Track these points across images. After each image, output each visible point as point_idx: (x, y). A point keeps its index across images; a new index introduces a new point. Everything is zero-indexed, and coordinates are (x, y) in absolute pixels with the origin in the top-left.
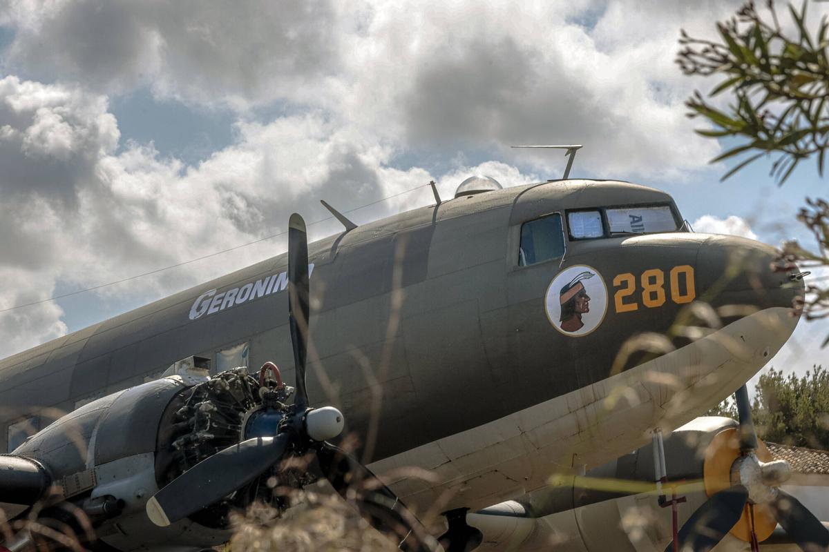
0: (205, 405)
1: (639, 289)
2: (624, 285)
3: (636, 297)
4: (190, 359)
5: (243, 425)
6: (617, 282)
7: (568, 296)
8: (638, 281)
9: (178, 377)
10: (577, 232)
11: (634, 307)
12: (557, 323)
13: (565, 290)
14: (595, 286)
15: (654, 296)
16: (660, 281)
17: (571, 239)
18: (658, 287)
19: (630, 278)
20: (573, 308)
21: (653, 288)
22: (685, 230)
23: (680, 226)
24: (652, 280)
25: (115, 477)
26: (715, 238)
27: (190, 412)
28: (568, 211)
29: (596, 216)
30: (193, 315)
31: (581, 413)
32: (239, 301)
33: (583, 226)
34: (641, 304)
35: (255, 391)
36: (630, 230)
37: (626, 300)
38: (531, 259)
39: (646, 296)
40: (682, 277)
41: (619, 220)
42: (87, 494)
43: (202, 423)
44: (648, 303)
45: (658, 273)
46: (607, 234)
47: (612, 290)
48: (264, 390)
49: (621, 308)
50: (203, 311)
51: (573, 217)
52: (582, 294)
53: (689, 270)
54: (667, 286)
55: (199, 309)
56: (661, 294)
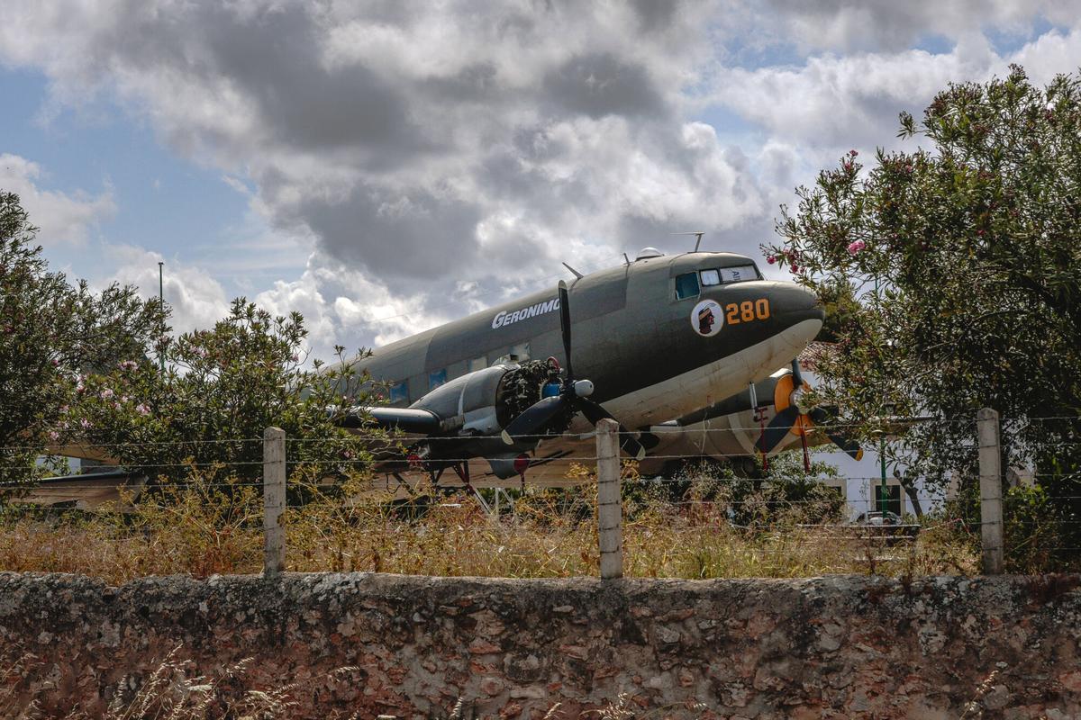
0: (521, 381)
1: (740, 311)
2: (732, 310)
3: (739, 316)
4: (508, 356)
5: (541, 390)
6: (728, 308)
7: (703, 316)
8: (739, 308)
9: (503, 366)
10: (706, 282)
11: (738, 321)
12: (698, 330)
13: (701, 312)
14: (717, 311)
15: (748, 315)
16: (751, 308)
17: (703, 285)
18: (750, 311)
19: (735, 306)
20: (706, 321)
21: (747, 311)
22: (762, 279)
23: (760, 277)
24: (747, 307)
25: (475, 418)
26: (779, 284)
27: (513, 385)
28: (700, 271)
29: (715, 272)
30: (495, 326)
31: (712, 375)
32: (521, 318)
33: (709, 278)
34: (741, 319)
35: (546, 371)
36: (733, 279)
37: (734, 318)
38: (681, 296)
39: (743, 315)
40: (762, 305)
41: (727, 274)
42: (461, 427)
43: (520, 390)
44: (745, 319)
45: (750, 304)
46: (721, 282)
47: (726, 313)
48: (550, 372)
49: (731, 322)
50: (500, 323)
51: (704, 274)
52: (710, 314)
53: (765, 302)
54: (754, 310)
55: (498, 322)
56: (752, 314)
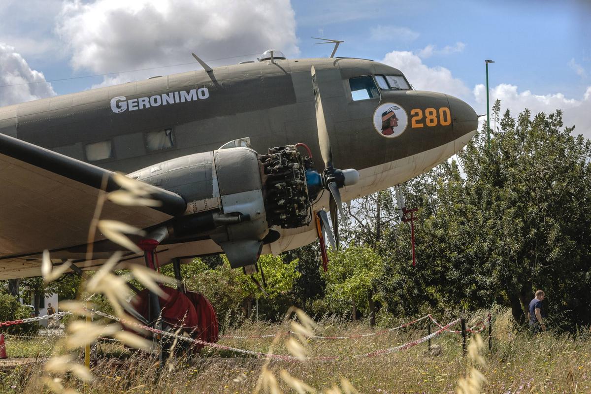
1: (424, 117)
2: (417, 114)
3: (423, 120)
6: (413, 112)
7: (386, 118)
8: (424, 114)
11: (421, 125)
12: (380, 131)
13: (384, 114)
14: (401, 114)
15: (432, 121)
16: (435, 114)
18: (434, 117)
19: (420, 112)
21: (431, 117)
24: (431, 113)
34: (425, 124)
37: (418, 122)
39: (428, 120)
40: (445, 112)
44: (429, 124)
45: (434, 110)
47: (410, 117)
49: (414, 125)
52: (394, 116)
53: (448, 110)
54: (438, 116)
56: (435, 120)
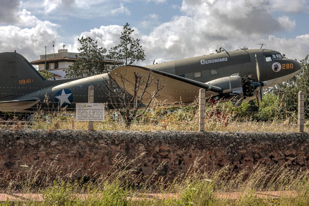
1: (286, 66)
2: (284, 65)
6: (283, 65)
7: (275, 66)
8: (286, 65)
11: (285, 68)
12: (274, 70)
13: (275, 65)
14: (279, 65)
15: (288, 67)
16: (289, 65)
17: (274, 58)
21: (288, 66)
24: (288, 65)
28: (272, 54)
34: (286, 68)
37: (284, 67)
39: (287, 67)
40: (291, 65)
47: (282, 66)
49: (283, 68)
53: (293, 64)
54: (290, 66)
56: (289, 67)
